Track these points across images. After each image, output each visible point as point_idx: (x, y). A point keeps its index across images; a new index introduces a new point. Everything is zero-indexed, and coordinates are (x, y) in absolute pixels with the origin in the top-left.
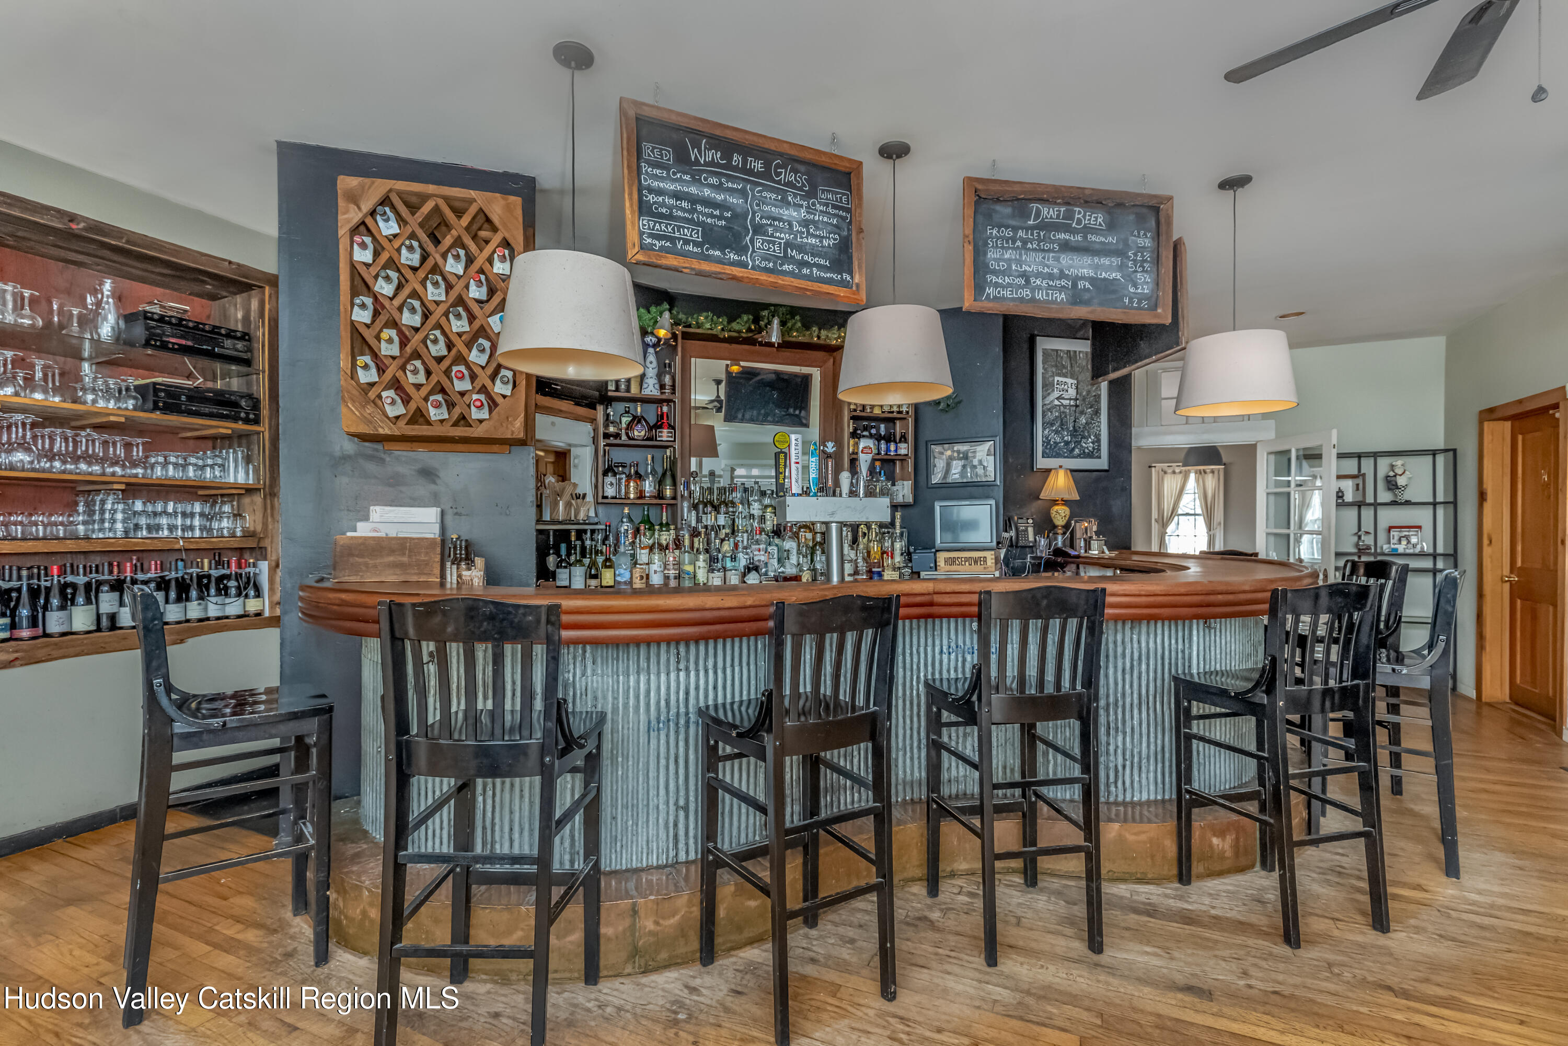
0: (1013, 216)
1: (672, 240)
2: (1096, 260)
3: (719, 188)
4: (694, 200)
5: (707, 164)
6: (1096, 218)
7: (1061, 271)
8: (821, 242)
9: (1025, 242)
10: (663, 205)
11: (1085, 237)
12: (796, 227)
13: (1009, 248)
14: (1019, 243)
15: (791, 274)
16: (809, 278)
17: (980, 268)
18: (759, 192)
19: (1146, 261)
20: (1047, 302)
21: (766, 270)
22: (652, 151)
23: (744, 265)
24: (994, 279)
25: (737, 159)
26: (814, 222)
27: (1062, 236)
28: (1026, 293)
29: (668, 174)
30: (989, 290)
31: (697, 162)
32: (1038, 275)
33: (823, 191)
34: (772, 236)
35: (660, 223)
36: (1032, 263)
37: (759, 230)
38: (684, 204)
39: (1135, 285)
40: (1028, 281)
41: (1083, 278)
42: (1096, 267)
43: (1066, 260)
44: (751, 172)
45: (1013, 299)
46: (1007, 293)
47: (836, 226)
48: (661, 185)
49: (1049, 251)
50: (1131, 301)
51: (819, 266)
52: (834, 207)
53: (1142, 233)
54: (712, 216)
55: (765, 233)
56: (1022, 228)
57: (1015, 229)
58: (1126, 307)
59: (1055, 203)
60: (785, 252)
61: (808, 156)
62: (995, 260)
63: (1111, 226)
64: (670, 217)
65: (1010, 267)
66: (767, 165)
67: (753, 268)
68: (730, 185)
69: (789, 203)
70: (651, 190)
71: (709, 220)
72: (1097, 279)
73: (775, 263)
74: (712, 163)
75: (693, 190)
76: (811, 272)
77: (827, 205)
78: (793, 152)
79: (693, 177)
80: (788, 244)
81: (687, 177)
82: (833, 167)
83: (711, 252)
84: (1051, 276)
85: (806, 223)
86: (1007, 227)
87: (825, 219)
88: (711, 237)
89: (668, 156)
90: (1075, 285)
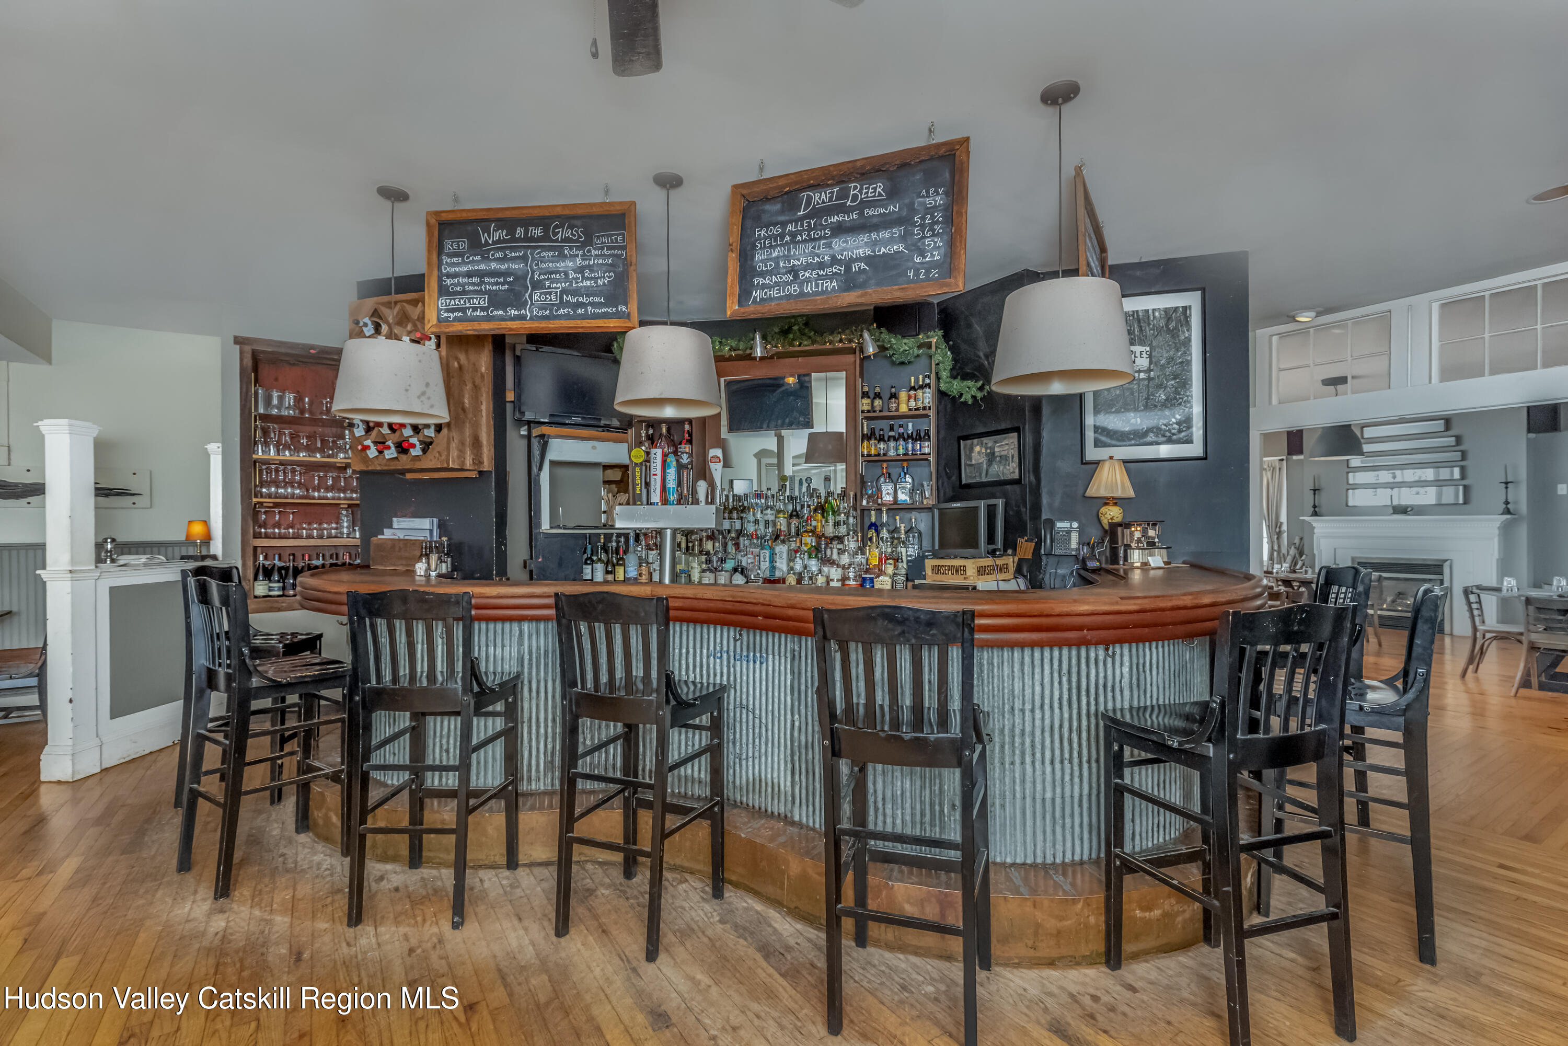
0: (782, 212)
1: (463, 310)
2: (874, 236)
3: (504, 260)
4: (481, 275)
5: (494, 243)
6: (875, 189)
7: (833, 258)
8: (596, 282)
9: (793, 235)
10: (458, 284)
11: (861, 214)
12: (572, 275)
13: (777, 245)
14: (788, 238)
15: (567, 317)
16: (585, 317)
17: (747, 272)
18: (539, 253)
19: (938, 222)
20: (817, 293)
21: (544, 317)
22: (452, 246)
23: (522, 318)
24: (761, 281)
25: (520, 232)
26: (589, 267)
27: (835, 219)
28: (794, 289)
29: (463, 260)
30: (756, 294)
31: (487, 243)
32: (808, 267)
33: (598, 237)
34: (549, 287)
35: (454, 299)
36: (801, 256)
37: (537, 285)
38: (475, 280)
39: (922, 254)
40: (796, 276)
41: (859, 259)
42: (875, 243)
43: (838, 244)
44: (532, 239)
45: (781, 298)
46: (774, 293)
47: (611, 265)
48: (457, 269)
49: (820, 238)
50: (917, 274)
51: (594, 305)
52: (609, 248)
53: (932, 191)
54: (497, 283)
55: (543, 287)
56: (791, 222)
57: (784, 224)
58: (912, 281)
59: (828, 186)
60: (561, 298)
61: (580, 212)
62: (762, 261)
63: (893, 194)
64: (464, 292)
65: (777, 265)
66: (546, 230)
67: (531, 318)
68: (513, 254)
69: (566, 256)
70: (449, 276)
71: (494, 288)
72: (875, 256)
73: (551, 310)
74: (499, 241)
75: (483, 267)
76: (586, 311)
77: (602, 248)
78: (567, 212)
79: (483, 257)
80: (564, 291)
81: (478, 258)
82: (605, 213)
83: (495, 313)
84: (821, 266)
85: (581, 270)
86: (775, 225)
87: (600, 261)
88: (496, 301)
89: (464, 245)
90: (848, 269)
